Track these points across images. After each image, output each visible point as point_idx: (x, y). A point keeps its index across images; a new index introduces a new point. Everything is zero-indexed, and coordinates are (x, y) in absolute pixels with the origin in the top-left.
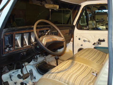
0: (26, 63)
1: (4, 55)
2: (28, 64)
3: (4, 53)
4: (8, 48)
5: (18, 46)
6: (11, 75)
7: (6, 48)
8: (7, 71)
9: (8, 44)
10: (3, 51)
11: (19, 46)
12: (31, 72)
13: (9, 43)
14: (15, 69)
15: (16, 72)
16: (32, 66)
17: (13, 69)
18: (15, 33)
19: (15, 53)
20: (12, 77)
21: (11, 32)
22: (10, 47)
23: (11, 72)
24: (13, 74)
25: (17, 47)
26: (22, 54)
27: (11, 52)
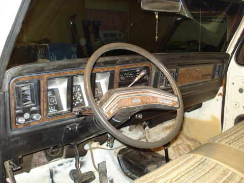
0: (95, 144)
1: (16, 132)
2: (100, 146)
3: (13, 127)
4: (27, 116)
5: (58, 107)
6: (54, 170)
7: (21, 115)
8: (42, 161)
9: (30, 102)
10: (13, 121)
11: (62, 109)
12: (103, 169)
13: (33, 102)
14: (66, 158)
15: (69, 164)
16: (109, 152)
17: (60, 156)
18: (46, 76)
19: (49, 126)
20: (56, 175)
21: (33, 75)
22: (34, 112)
23: (54, 164)
24: (58, 168)
25: (58, 110)
26: (70, 129)
27: (36, 123)
